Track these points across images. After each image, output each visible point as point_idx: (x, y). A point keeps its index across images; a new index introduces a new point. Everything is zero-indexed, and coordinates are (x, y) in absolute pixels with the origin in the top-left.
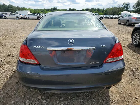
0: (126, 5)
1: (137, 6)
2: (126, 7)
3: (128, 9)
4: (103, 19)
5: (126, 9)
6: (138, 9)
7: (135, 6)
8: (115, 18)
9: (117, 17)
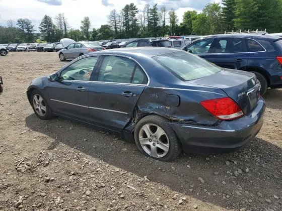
0: (25, 23)
1: (46, 26)
2: (26, 28)
3: (31, 31)
4: (7, 53)
5: (26, 31)
6: (49, 31)
7: (43, 27)
8: (22, 50)
9: (26, 47)
